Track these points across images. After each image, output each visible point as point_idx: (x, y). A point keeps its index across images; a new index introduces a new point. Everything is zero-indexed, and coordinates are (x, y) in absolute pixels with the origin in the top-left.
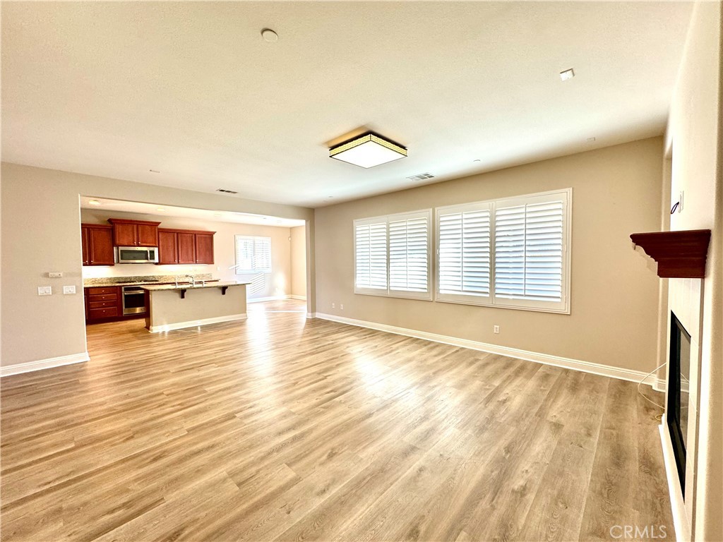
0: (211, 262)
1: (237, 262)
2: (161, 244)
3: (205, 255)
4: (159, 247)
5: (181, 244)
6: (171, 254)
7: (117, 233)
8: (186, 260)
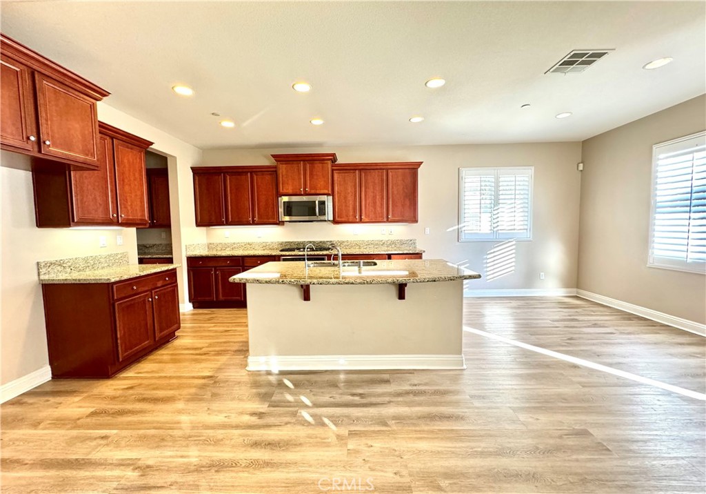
0: (414, 219)
1: (462, 219)
2: (336, 189)
3: (403, 206)
4: (333, 194)
5: (366, 188)
6: (351, 206)
7: (281, 176)
8: (372, 215)
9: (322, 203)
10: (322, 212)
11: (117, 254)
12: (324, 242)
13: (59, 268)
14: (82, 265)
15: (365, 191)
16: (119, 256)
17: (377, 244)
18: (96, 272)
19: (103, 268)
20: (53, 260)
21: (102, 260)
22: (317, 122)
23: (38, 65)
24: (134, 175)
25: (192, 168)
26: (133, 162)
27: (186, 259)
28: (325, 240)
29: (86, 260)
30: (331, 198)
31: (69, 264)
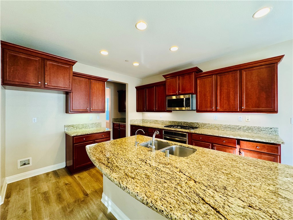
0: (274, 110)
2: (198, 89)
3: (259, 98)
4: (196, 93)
5: (221, 87)
6: (209, 100)
7: (167, 86)
8: (226, 106)
9: (188, 100)
10: (188, 105)
11: (96, 123)
12: (193, 123)
13: (72, 127)
14: (81, 127)
15: (221, 89)
16: (97, 124)
17: (233, 128)
18: (87, 129)
19: (90, 128)
20: (70, 124)
21: (89, 125)
22: (174, 49)
23: (45, 56)
24: (99, 92)
25: (136, 87)
26: (99, 87)
27: (130, 126)
28: (194, 122)
29: (83, 125)
30: (194, 96)
31: (76, 126)
